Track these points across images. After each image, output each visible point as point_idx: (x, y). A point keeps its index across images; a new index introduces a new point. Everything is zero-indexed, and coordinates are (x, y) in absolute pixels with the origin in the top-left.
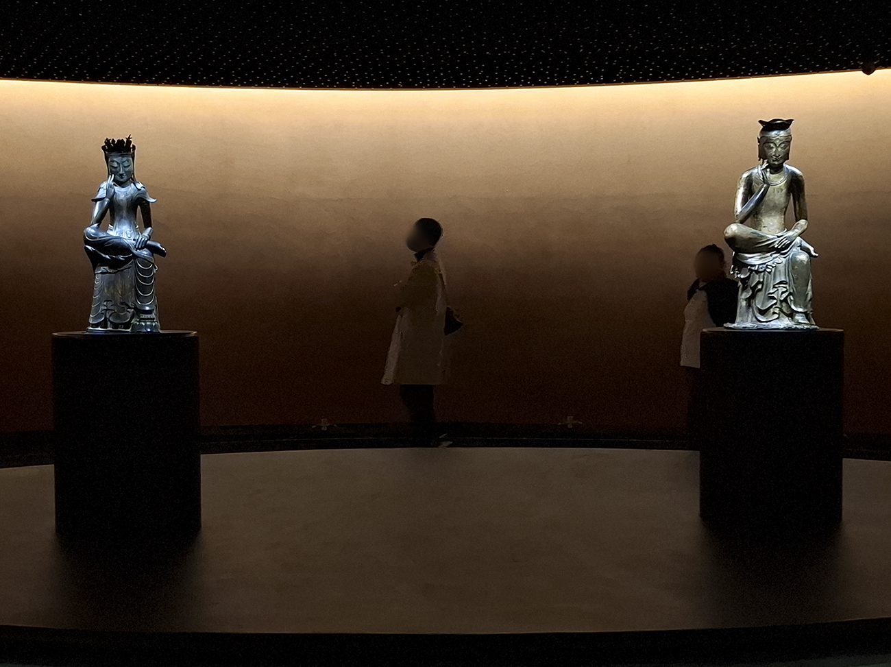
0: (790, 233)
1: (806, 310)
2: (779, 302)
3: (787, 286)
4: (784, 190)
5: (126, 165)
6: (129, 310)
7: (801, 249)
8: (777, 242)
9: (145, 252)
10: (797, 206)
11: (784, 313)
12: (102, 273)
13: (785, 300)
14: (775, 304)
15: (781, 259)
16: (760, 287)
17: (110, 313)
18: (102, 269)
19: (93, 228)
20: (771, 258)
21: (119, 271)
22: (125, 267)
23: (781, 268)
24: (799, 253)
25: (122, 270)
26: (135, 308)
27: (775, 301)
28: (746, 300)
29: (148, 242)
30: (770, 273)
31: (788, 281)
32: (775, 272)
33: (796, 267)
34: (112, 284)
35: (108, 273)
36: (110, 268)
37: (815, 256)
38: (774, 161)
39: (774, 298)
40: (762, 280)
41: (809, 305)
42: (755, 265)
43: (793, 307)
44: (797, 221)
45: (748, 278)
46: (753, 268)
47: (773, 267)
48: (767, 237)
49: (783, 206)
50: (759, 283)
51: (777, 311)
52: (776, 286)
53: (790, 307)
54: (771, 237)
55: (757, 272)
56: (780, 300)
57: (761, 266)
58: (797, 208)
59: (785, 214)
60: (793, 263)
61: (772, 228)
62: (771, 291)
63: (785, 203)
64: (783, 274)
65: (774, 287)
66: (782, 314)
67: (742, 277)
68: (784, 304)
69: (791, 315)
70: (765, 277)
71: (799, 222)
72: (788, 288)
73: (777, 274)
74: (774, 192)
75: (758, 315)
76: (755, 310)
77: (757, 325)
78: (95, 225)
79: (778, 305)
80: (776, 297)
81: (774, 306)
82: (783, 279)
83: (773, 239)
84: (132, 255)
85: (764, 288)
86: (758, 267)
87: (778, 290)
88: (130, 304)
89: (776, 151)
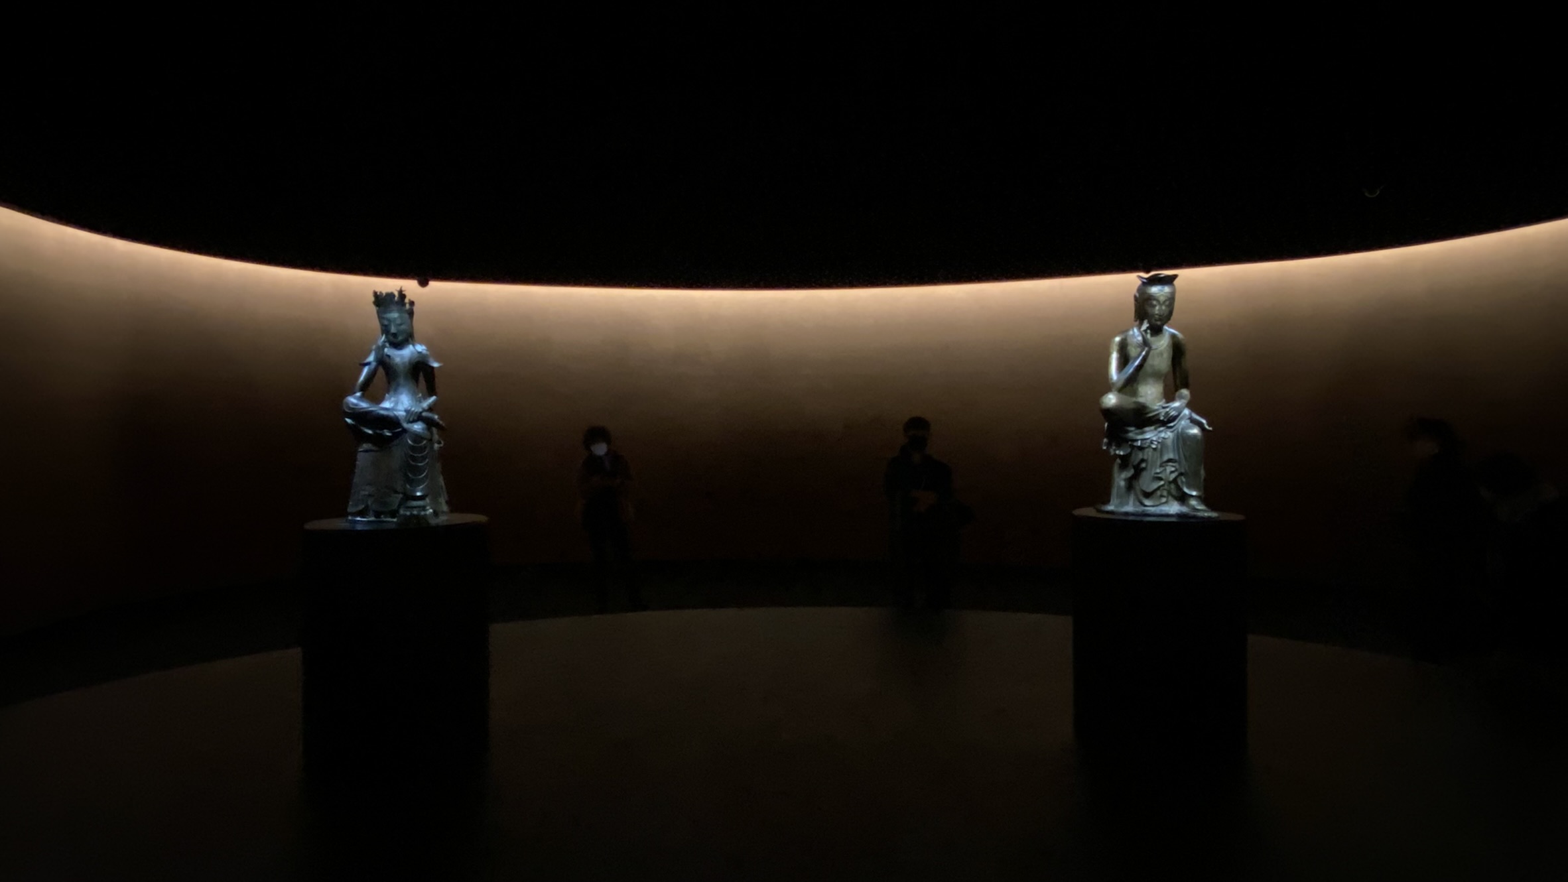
0: (1176, 404)
1: (1199, 493)
2: (1167, 483)
3: (1177, 464)
4: (1165, 355)
5: (400, 323)
6: (397, 495)
7: (1191, 422)
8: (1162, 414)
9: (418, 427)
10: (1178, 372)
11: (1174, 496)
12: (366, 451)
13: (1175, 481)
14: (1163, 486)
15: (1167, 435)
16: (1143, 465)
17: (372, 499)
18: (365, 446)
19: (355, 398)
20: (1156, 433)
21: (385, 450)
22: (392, 444)
23: (1169, 442)
24: (1191, 428)
25: (389, 449)
26: (405, 494)
27: (1162, 483)
28: (1125, 480)
29: (424, 414)
30: (1155, 449)
31: (1178, 459)
32: (1161, 448)
33: (1188, 443)
34: (376, 464)
36: (374, 445)
37: (1210, 431)
38: (1156, 320)
39: (1161, 479)
40: (1145, 457)
41: (1205, 488)
42: (1137, 440)
43: (1186, 490)
44: (1176, 390)
45: (1130, 454)
46: (1135, 444)
47: (1159, 442)
48: (1148, 407)
50: (1143, 461)
51: (1165, 493)
52: (1164, 464)
53: (1179, 489)
54: (1156, 408)
55: (1141, 448)
56: (1169, 482)
57: (1144, 442)
58: (1179, 376)
59: (1164, 383)
60: (1182, 438)
61: (1151, 398)
62: (1158, 471)
63: (1166, 369)
64: (1171, 450)
65: (1161, 466)
66: (1170, 498)
67: (1122, 453)
68: (1173, 486)
69: (1183, 498)
70: (1150, 454)
71: (1182, 391)
72: (1178, 467)
73: (1164, 450)
74: (1155, 357)
75: (1141, 498)
76: (1139, 492)
77: (1140, 509)
78: (358, 394)
79: (1166, 487)
80: (1164, 477)
81: (1162, 488)
82: (1171, 456)
83: (1157, 410)
84: (400, 429)
85: (1149, 467)
86: (1141, 443)
87: (1165, 470)
88: (399, 488)
89: (1159, 310)
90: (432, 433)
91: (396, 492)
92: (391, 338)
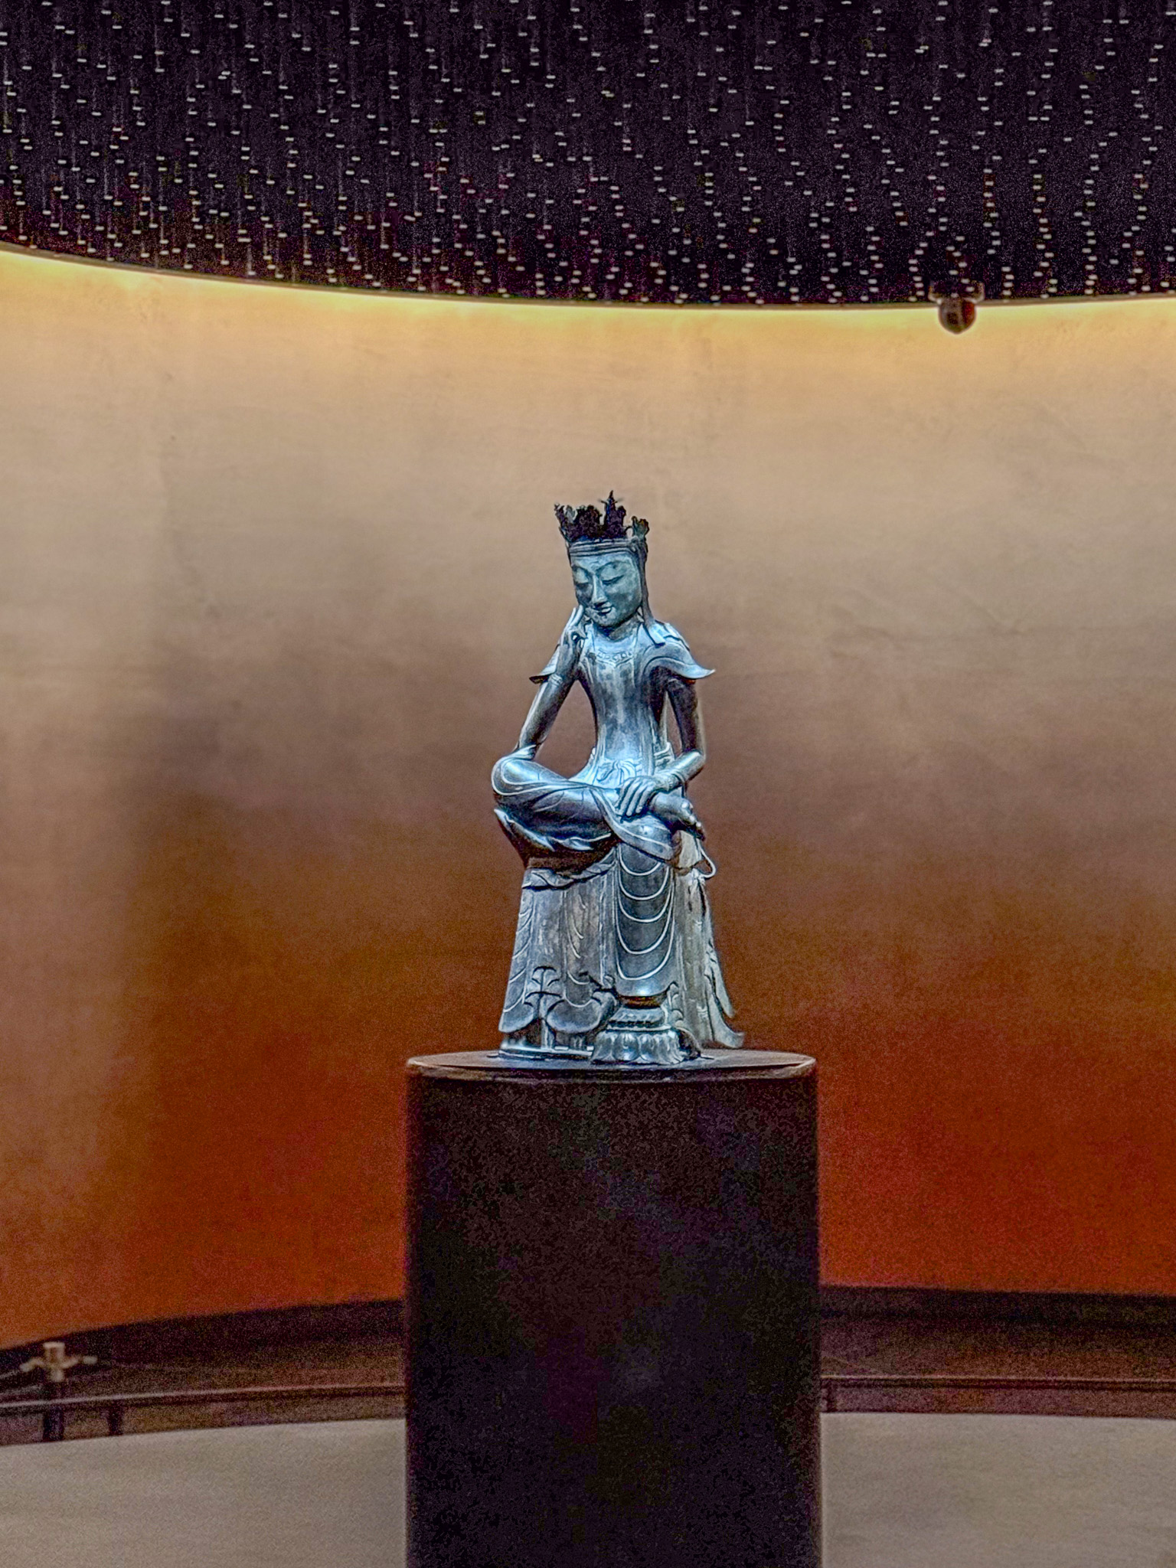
5: (611, 578)
6: (598, 995)
9: (644, 829)
12: (534, 888)
17: (550, 1003)
18: (534, 877)
19: (515, 762)
21: (576, 881)
22: (591, 869)
25: (585, 880)
26: (614, 992)
29: (661, 800)
34: (558, 919)
35: (548, 887)
36: (554, 872)
78: (524, 752)
84: (609, 835)
88: (601, 977)
90: (676, 845)
91: (600, 989)
92: (594, 613)
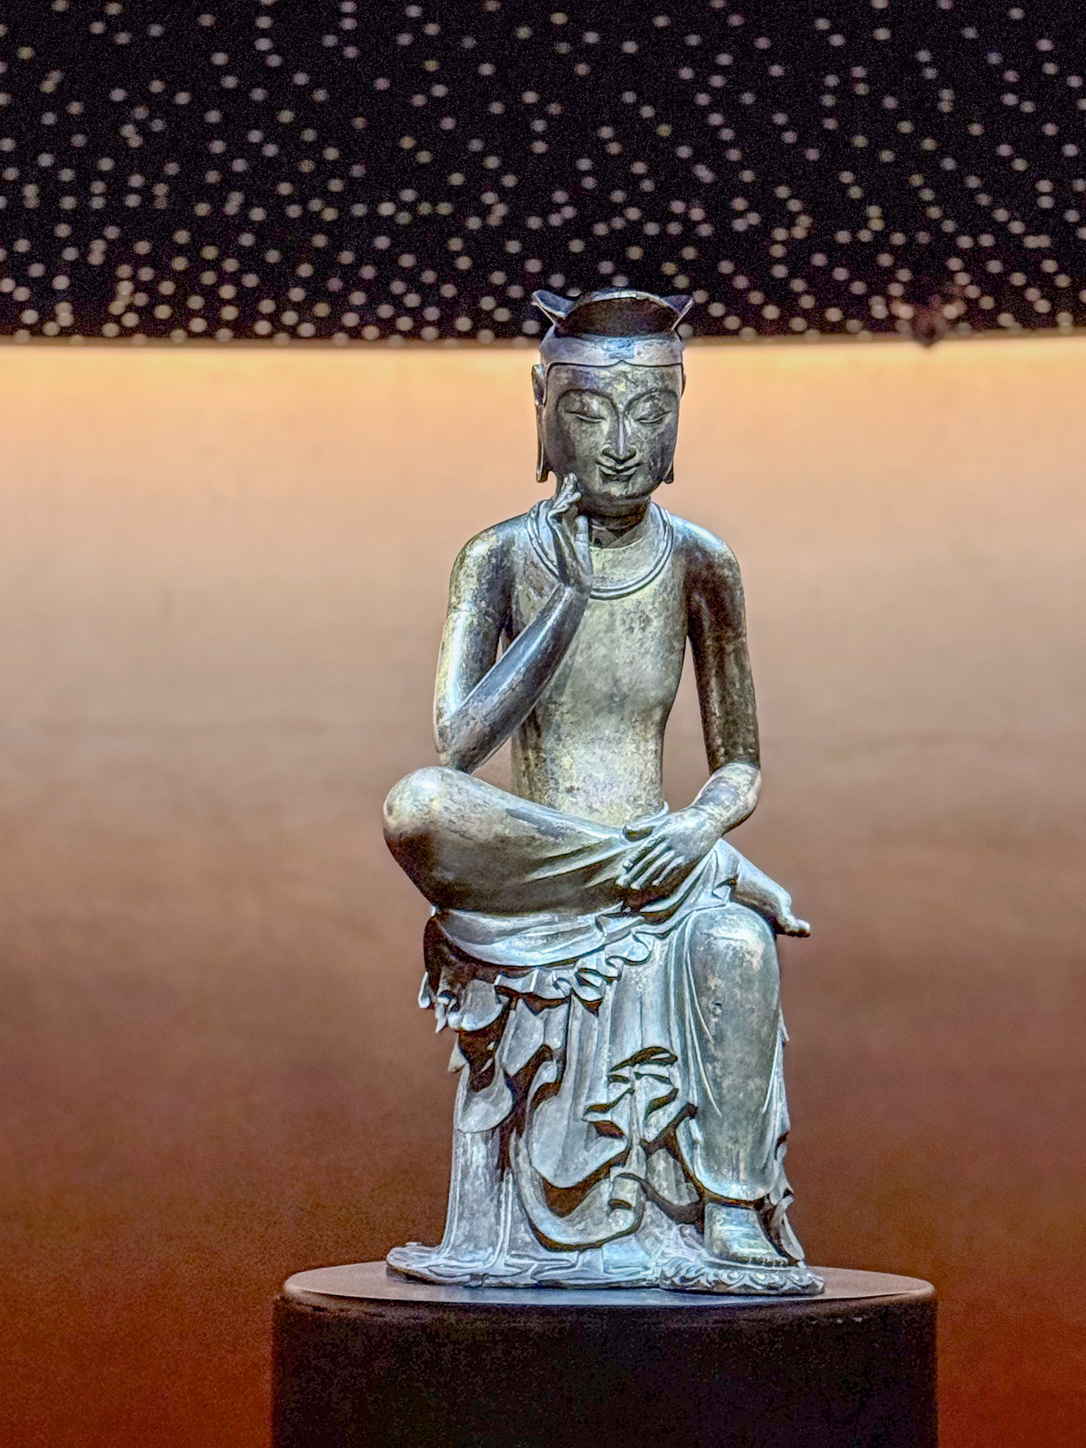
0: (686, 823)
1: (761, 1192)
2: (637, 1149)
3: (675, 1072)
4: (656, 624)
7: (733, 898)
8: (627, 863)
10: (715, 697)
11: (663, 1205)
13: (667, 1142)
14: (622, 1159)
15: (644, 946)
16: (547, 1074)
20: (598, 938)
23: (648, 981)
24: (724, 919)
27: (619, 1146)
28: (488, 1135)
30: (593, 1007)
31: (677, 1051)
32: (616, 1004)
33: (713, 982)
37: (802, 934)
38: (606, 478)
39: (610, 1131)
40: (556, 1043)
41: (776, 1167)
43: (701, 1175)
44: (714, 766)
45: (495, 1031)
46: (517, 985)
47: (609, 980)
48: (579, 835)
49: (654, 694)
50: (543, 1055)
51: (628, 1192)
52: (625, 1072)
53: (689, 1177)
54: (598, 836)
56: (643, 1142)
57: (552, 976)
58: (715, 707)
59: (661, 733)
61: (606, 797)
62: (602, 1097)
63: (661, 681)
64: (653, 1014)
65: (614, 1079)
67: (467, 1025)
68: (661, 1161)
69: (694, 1215)
70: (575, 1025)
71: (724, 772)
72: (679, 1082)
73: (631, 1011)
74: (610, 628)
75: (541, 1214)
76: (529, 1192)
77: (536, 1263)
79: (633, 1166)
80: (623, 1124)
81: (616, 1171)
82: (654, 1038)
83: (608, 844)
85: (568, 1083)
86: (540, 981)
87: (631, 1091)
89: (613, 436)
